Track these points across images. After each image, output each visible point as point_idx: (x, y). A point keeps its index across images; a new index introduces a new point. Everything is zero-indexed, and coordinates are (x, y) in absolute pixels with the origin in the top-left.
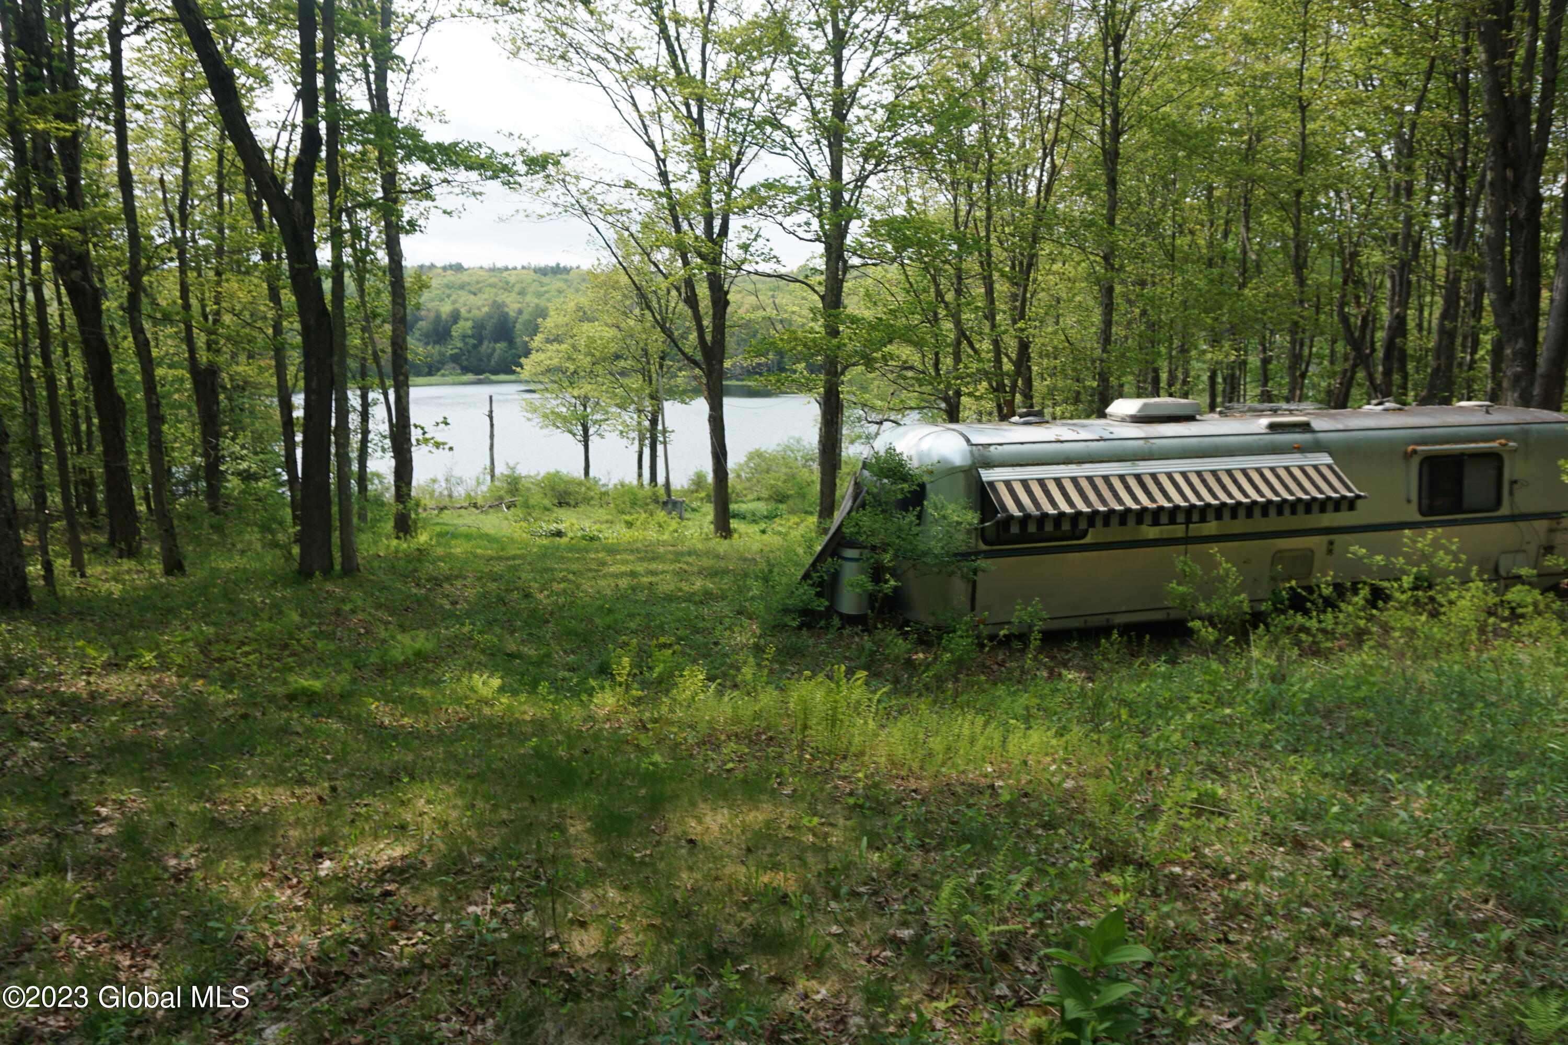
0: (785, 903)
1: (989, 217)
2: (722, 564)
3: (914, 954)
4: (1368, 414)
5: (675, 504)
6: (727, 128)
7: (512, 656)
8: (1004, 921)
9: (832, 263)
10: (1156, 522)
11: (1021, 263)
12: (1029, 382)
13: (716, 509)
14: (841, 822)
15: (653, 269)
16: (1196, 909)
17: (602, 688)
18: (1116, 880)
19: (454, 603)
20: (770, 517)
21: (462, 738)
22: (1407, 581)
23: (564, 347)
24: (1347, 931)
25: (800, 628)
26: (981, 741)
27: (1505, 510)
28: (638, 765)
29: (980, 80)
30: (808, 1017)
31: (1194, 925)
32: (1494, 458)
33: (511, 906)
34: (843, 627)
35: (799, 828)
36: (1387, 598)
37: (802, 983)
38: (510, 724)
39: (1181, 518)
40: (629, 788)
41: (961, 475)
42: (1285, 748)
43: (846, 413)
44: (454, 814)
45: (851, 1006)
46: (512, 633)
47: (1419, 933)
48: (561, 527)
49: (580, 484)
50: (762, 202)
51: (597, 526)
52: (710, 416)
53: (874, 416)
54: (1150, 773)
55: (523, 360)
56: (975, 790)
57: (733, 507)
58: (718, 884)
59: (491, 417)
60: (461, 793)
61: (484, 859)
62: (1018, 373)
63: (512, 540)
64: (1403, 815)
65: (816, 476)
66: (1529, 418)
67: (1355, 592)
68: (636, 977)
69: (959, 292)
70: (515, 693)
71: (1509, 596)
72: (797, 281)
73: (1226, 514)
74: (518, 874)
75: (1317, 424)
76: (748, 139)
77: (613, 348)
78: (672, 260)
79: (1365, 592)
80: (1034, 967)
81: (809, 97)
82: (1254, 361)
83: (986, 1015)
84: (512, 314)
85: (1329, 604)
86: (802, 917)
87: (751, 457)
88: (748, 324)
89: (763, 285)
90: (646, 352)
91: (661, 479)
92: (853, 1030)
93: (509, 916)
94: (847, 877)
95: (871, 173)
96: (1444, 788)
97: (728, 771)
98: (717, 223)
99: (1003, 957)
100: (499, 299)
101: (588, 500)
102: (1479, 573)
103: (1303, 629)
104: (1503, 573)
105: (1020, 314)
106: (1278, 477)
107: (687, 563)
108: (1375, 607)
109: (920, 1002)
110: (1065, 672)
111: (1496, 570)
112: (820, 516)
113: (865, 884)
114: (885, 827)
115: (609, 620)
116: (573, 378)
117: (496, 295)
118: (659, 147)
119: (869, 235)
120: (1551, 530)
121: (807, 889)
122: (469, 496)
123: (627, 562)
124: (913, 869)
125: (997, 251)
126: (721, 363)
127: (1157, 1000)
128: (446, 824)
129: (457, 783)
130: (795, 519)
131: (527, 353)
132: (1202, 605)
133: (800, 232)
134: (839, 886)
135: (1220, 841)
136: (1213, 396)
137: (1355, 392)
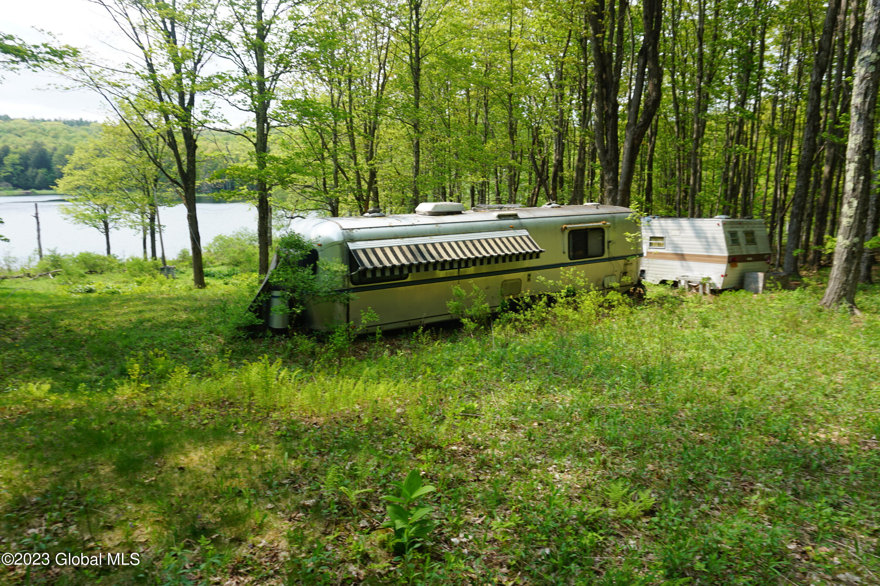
0: (239, 496)
1: (351, 101)
2: (198, 304)
3: (315, 512)
4: (544, 210)
5: (169, 269)
6: (191, 39)
7: (58, 369)
8: (365, 487)
9: (260, 125)
10: (443, 269)
11: (370, 128)
12: (376, 194)
13: (195, 271)
14: (273, 445)
15: (146, 124)
16: (464, 466)
17: (122, 384)
18: (423, 457)
19: (14, 339)
20: (229, 275)
21: (23, 424)
22: (563, 292)
23: (87, 173)
24: (535, 466)
25: (247, 338)
26: (354, 392)
27: (606, 256)
28: (146, 428)
29: (343, 22)
30: (255, 558)
31: (462, 474)
32: (601, 230)
33: (60, 525)
34: (274, 336)
35: (248, 452)
36: (555, 302)
37: (251, 539)
38: (58, 412)
39: (456, 265)
40: (141, 442)
41: (338, 247)
42: (507, 380)
43: (274, 212)
44: (17, 473)
45: (280, 547)
46: (58, 355)
47: (565, 461)
48: (92, 286)
49: (104, 259)
50: (216, 87)
51: (118, 285)
52: (188, 216)
53: (289, 214)
54: (441, 400)
55: (58, 181)
56: (349, 420)
57: (205, 270)
58: (199, 491)
59: (37, 217)
60: (21, 459)
61: (39, 498)
62: (370, 188)
63: (57, 296)
64: (561, 407)
65: (257, 251)
66: (615, 211)
67: (540, 298)
68: (147, 554)
69: (335, 143)
70: (61, 392)
71: (608, 297)
72: (239, 134)
73: (478, 262)
74: (64, 504)
75: (521, 215)
76: (205, 46)
77: (122, 174)
78: (159, 120)
79: (545, 299)
80: (381, 509)
81: (242, 24)
82: (493, 182)
83: (356, 538)
84: (49, 150)
85: (528, 306)
86: (250, 502)
87: (217, 239)
88: (210, 160)
89: (220, 136)
90: (145, 176)
91: (159, 254)
92: (282, 559)
93: (59, 531)
94: (277, 475)
95: (282, 72)
96: (578, 391)
97: (204, 425)
98: (187, 98)
99: (364, 506)
100: (39, 140)
101: (111, 269)
102: (594, 287)
103: (517, 320)
104: (606, 286)
105: (370, 156)
106: (503, 242)
107: (177, 305)
108: (550, 306)
109: (319, 538)
110: (399, 351)
111: (603, 285)
112: (260, 273)
113: (287, 478)
114: (298, 445)
115: (125, 342)
116: (96, 191)
117: (36, 137)
118: (147, 48)
119: (281, 109)
120: (626, 265)
121: (253, 486)
122: (23, 270)
123: (137, 305)
124: (314, 467)
125: (356, 120)
126: (194, 183)
127: (444, 515)
128: (10, 480)
129: (18, 454)
130: (246, 275)
131: (61, 176)
132: (467, 310)
133: (240, 105)
134: (272, 481)
135: (476, 430)
136: (473, 201)
137: (540, 198)
